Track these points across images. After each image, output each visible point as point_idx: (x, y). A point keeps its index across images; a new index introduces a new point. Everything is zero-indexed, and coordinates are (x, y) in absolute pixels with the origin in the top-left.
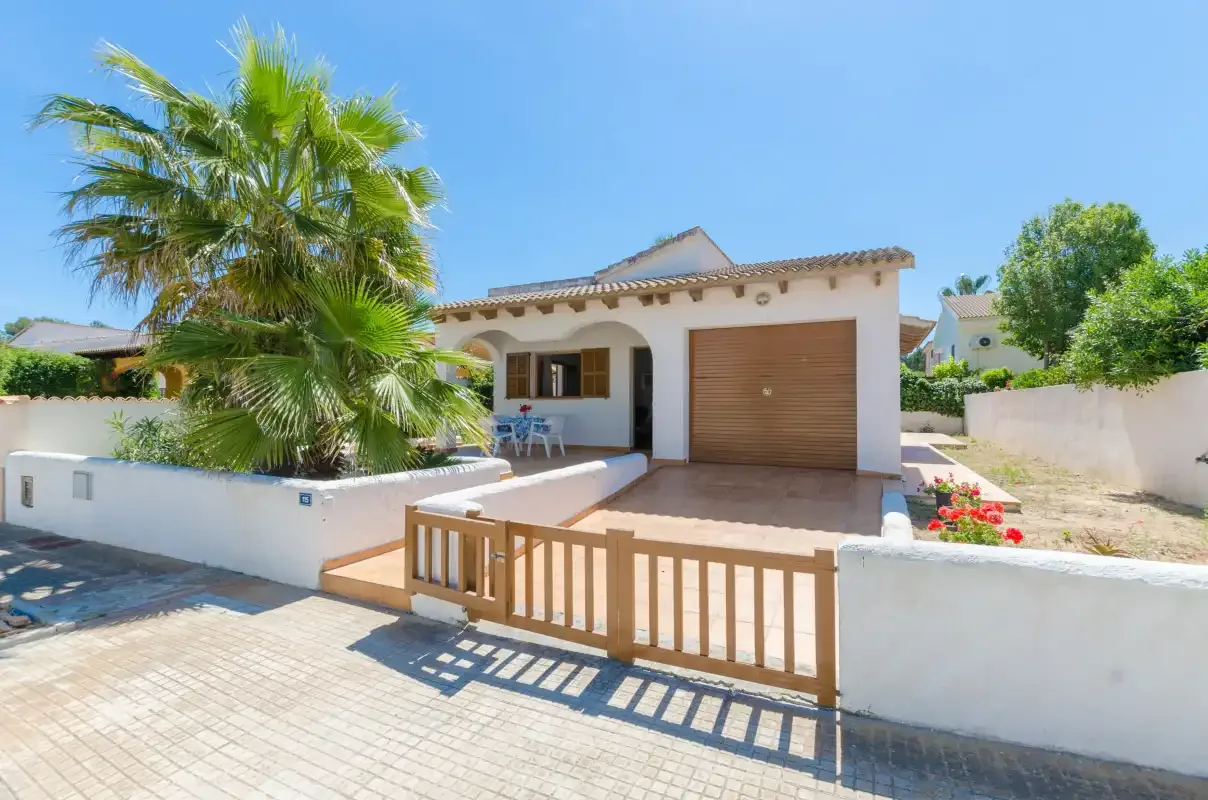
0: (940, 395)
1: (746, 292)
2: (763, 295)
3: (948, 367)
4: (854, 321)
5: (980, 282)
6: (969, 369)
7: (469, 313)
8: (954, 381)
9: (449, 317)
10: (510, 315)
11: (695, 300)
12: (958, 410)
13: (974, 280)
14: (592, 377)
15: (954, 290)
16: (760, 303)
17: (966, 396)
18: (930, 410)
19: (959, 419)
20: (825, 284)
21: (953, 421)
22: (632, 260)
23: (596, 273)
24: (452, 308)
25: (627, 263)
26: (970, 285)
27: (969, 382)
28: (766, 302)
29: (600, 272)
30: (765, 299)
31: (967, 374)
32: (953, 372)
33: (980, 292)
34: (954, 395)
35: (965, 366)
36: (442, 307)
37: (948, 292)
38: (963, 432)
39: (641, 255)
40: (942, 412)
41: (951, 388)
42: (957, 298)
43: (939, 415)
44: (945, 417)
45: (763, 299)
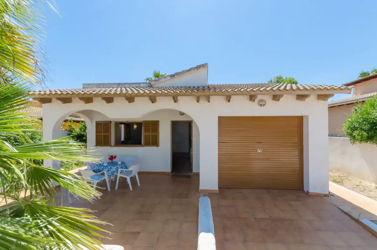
2: (262, 101)
7: (71, 98)
9: (54, 100)
10: (104, 102)
14: (149, 135)
24: (56, 94)
25: (170, 78)
28: (264, 105)
36: (48, 92)
39: (177, 74)
45: (262, 104)
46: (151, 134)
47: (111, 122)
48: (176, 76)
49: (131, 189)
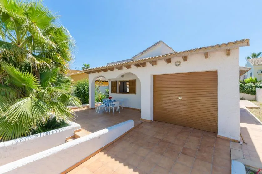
0: (247, 88)
1: (172, 60)
2: (178, 62)
3: (250, 80)
4: (216, 71)
5: (259, 54)
6: (257, 80)
8: (252, 84)
11: (153, 65)
12: (254, 93)
13: (257, 54)
15: (250, 57)
16: (176, 65)
17: (256, 89)
18: (244, 93)
19: (254, 96)
20: (203, 57)
21: (252, 97)
22: (142, 53)
23: (132, 57)
25: (140, 54)
26: (256, 55)
27: (258, 84)
28: (179, 65)
29: (134, 57)
30: (179, 64)
31: (257, 82)
32: (251, 81)
33: (259, 57)
34: (252, 88)
35: (256, 79)
37: (248, 58)
38: (255, 100)
39: (144, 51)
40: (248, 94)
41: (251, 86)
42: (251, 59)
43: (247, 94)
44: (249, 95)
45: (178, 64)
46: (132, 87)
47: (116, 81)
48: (143, 53)
49: (114, 113)
